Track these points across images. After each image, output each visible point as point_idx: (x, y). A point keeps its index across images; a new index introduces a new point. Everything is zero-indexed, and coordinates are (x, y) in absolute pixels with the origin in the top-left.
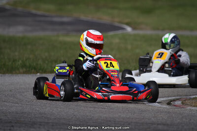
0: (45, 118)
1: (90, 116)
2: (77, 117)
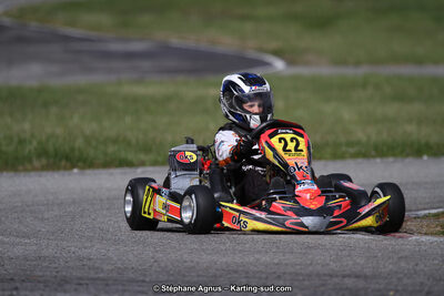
2: (163, 265)
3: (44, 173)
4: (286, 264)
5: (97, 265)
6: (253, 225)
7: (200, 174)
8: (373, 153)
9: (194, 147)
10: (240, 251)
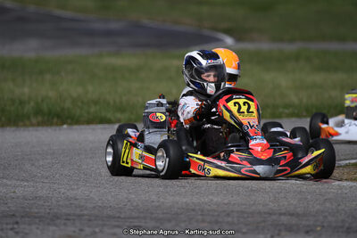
0: (76, 207)
1: (158, 201)
2: (135, 204)
3: (40, 128)
4: (234, 204)
5: (82, 204)
6: (215, 172)
7: (169, 131)
8: (305, 114)
9: (163, 109)
10: (197, 193)
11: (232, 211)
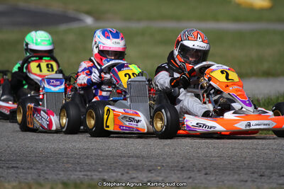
1: (32, 147)
2: (13, 149)
4: (92, 149)
11: (91, 155)
